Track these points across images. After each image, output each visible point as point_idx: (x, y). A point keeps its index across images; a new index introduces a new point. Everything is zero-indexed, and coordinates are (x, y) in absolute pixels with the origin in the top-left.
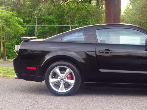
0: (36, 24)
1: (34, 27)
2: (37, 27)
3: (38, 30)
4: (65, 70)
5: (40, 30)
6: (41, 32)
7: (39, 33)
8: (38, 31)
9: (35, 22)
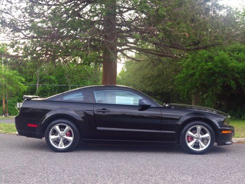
1: (36, 85)
3: (39, 88)
4: (64, 127)
7: (40, 91)
9: (37, 81)
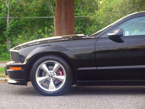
0: (8, 16)
1: (6, 19)
2: (10, 19)
3: (10, 23)
5: (12, 23)
6: (14, 26)
7: (12, 28)
8: (10, 25)
9: (7, 13)
